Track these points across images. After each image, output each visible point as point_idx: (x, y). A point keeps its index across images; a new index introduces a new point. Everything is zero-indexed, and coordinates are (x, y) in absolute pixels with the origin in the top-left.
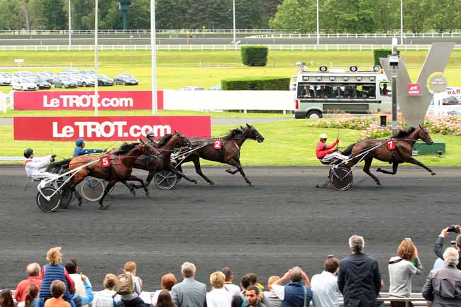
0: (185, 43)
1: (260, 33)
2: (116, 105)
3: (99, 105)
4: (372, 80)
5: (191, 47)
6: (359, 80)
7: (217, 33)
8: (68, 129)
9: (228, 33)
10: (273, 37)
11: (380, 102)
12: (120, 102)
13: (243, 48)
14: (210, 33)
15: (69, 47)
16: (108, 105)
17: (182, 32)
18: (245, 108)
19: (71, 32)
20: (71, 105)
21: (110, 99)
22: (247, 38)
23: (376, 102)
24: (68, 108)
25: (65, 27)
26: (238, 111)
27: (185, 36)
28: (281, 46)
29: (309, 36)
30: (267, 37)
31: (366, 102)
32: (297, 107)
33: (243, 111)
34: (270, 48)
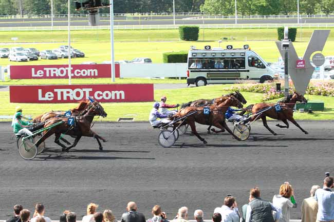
0: (137, 23)
1: (193, 15)
2: (85, 75)
3: (73, 75)
4: (242, 56)
5: (142, 27)
6: (233, 56)
7: (161, 16)
8: (50, 95)
9: (170, 16)
10: (202, 19)
11: (248, 71)
12: (88, 72)
13: (180, 27)
14: (156, 15)
15: (52, 28)
16: (79, 75)
17: (136, 15)
18: (180, 77)
19: (53, 16)
20: (52, 75)
21: (81, 70)
22: (184, 19)
23: (245, 71)
24: (50, 77)
25: (48, 13)
26: (174, 78)
27: (137, 18)
28: (209, 26)
29: (230, 17)
30: (198, 19)
31: (238, 71)
32: (188, 76)
33: (178, 78)
34: (200, 27)
